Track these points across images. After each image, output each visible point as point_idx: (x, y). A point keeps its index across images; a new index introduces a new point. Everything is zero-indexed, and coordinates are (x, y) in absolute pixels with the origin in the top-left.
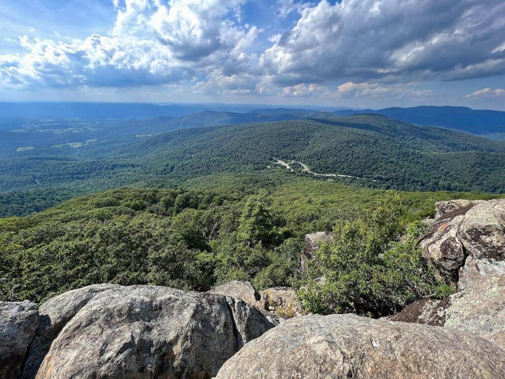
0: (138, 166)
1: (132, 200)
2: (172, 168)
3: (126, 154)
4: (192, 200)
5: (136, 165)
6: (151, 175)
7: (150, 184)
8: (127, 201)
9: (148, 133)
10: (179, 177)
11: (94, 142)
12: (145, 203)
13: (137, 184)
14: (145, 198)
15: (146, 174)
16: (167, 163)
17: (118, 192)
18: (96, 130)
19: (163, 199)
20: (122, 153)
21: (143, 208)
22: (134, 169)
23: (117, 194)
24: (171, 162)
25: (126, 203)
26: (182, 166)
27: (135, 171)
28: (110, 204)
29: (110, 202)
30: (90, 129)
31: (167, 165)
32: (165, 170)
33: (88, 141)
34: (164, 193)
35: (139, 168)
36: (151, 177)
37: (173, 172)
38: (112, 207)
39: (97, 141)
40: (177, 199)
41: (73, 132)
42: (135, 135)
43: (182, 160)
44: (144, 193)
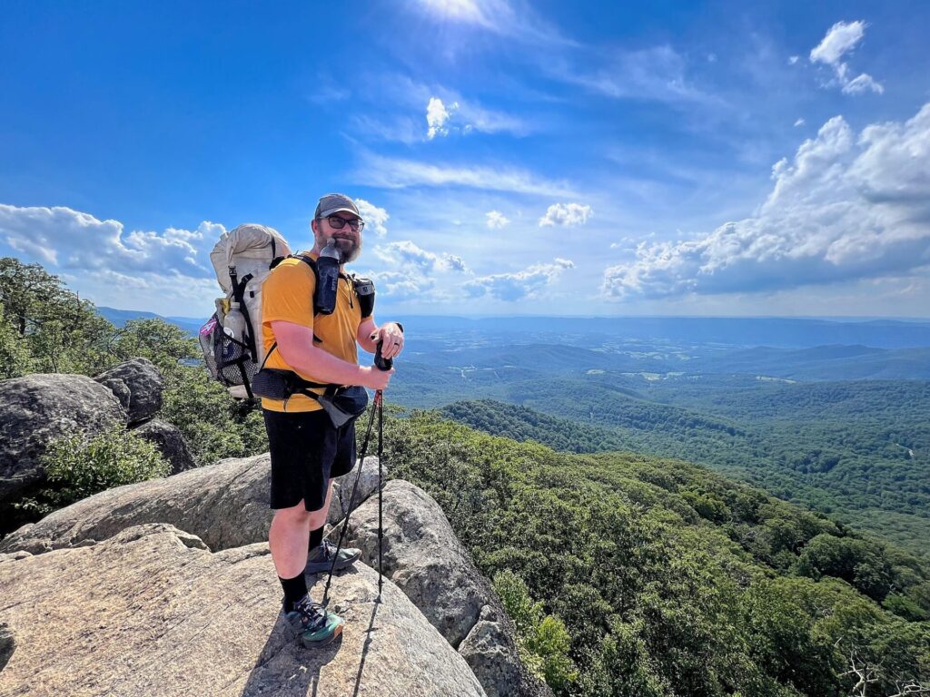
0: (742, 434)
1: (701, 493)
2: (830, 465)
3: (726, 407)
4: (864, 567)
5: (738, 432)
6: (766, 461)
7: (756, 479)
8: (691, 490)
9: (789, 376)
10: (845, 493)
11: (678, 377)
12: (727, 510)
13: (728, 467)
14: (730, 501)
15: (756, 455)
16: (817, 448)
17: (682, 467)
18: (688, 358)
19: (772, 522)
20: (719, 403)
21: (718, 519)
22: (732, 439)
23: (681, 471)
24: (830, 450)
25: (688, 493)
26: (865, 469)
27: (733, 443)
28: (660, 482)
29: (663, 479)
30: (679, 356)
31: (817, 454)
32: (807, 462)
33: (672, 374)
34: (783, 513)
35: (742, 439)
36: (763, 466)
37: (830, 475)
38: (661, 489)
39: (684, 375)
40: (816, 542)
41: (655, 357)
42: (755, 376)
43: (867, 454)
44: (733, 492)
